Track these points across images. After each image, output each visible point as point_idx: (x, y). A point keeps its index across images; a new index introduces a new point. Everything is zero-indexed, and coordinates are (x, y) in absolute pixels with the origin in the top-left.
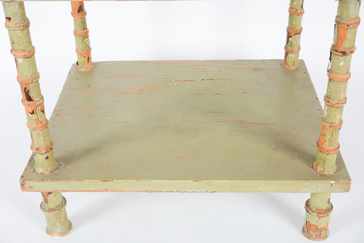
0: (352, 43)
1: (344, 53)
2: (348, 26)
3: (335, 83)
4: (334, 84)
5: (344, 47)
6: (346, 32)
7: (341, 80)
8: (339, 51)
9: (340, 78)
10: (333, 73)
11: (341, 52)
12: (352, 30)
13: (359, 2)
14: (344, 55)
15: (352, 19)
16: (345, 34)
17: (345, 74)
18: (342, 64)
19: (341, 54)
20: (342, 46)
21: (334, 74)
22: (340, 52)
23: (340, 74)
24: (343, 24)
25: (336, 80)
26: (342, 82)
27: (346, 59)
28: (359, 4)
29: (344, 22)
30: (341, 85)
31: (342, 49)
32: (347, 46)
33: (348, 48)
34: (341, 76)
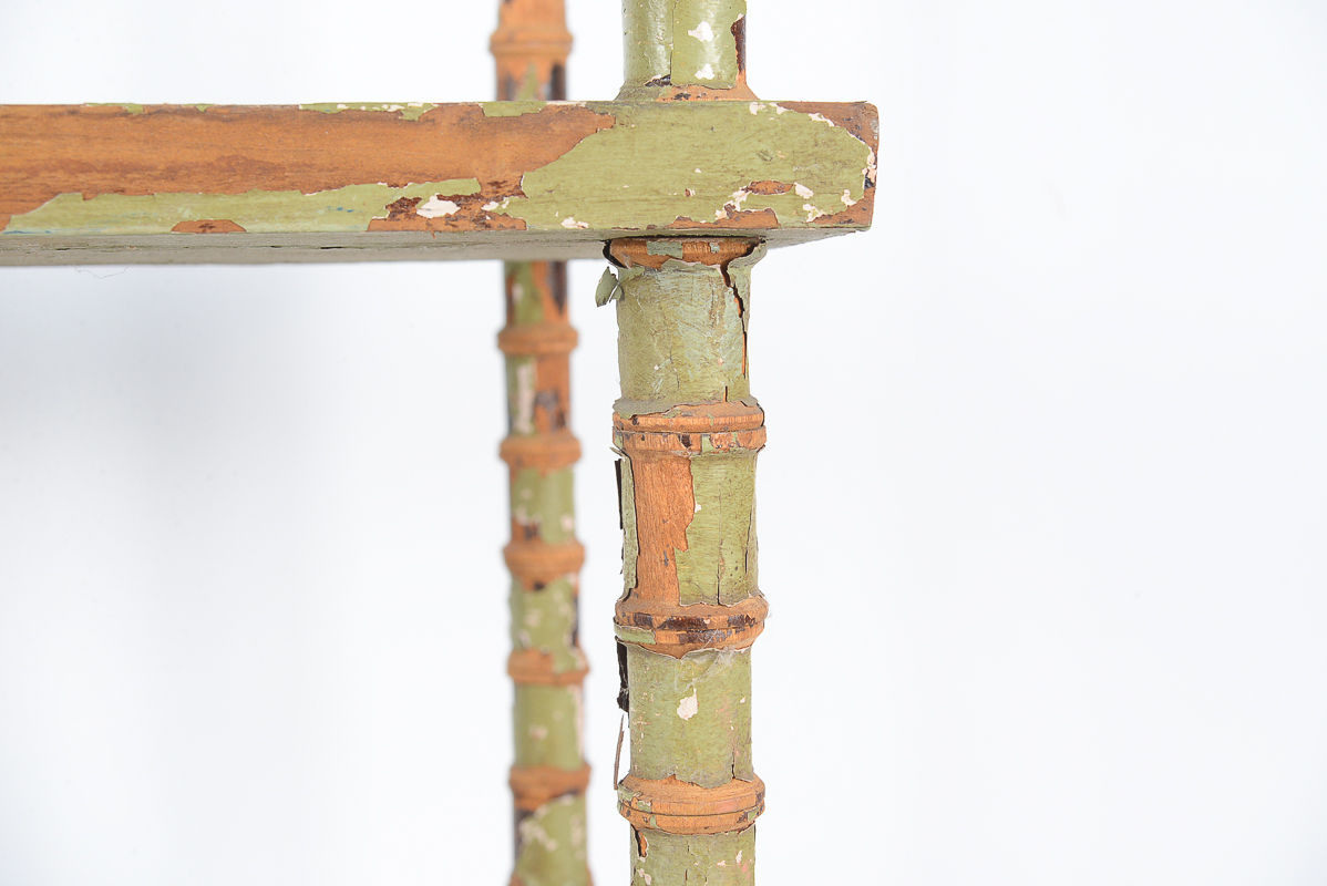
0: (732, 560)
1: (690, 629)
2: (687, 442)
3: (667, 846)
4: (663, 861)
5: (684, 587)
6: (683, 490)
7: (702, 822)
8: (658, 620)
9: (692, 809)
10: (649, 779)
11: (675, 624)
12: (719, 472)
13: (731, 290)
14: (691, 640)
15: (709, 402)
16: (681, 502)
17: (718, 784)
18: (688, 708)
19: (671, 638)
20: (675, 581)
21: (655, 786)
22: (662, 627)
23: (692, 777)
24: (656, 430)
25: (665, 823)
26: (713, 841)
27: (711, 673)
28: (735, 305)
29: (660, 421)
30: (705, 861)
31: (674, 603)
32: (706, 580)
33: (711, 592)
34: (695, 791)
